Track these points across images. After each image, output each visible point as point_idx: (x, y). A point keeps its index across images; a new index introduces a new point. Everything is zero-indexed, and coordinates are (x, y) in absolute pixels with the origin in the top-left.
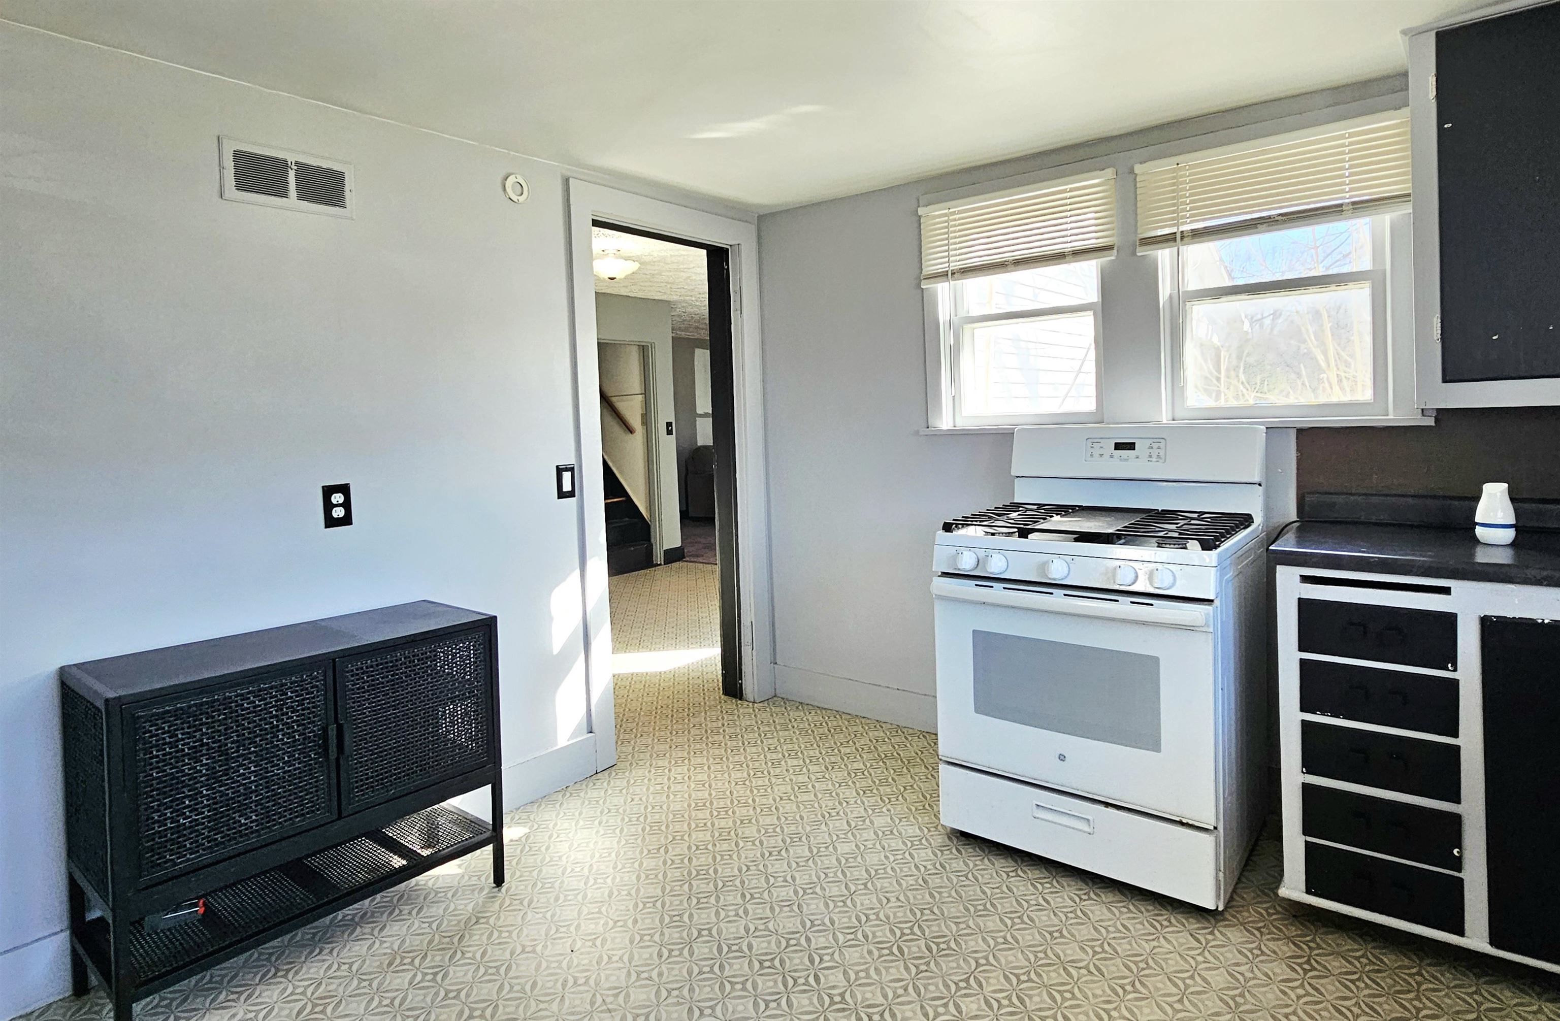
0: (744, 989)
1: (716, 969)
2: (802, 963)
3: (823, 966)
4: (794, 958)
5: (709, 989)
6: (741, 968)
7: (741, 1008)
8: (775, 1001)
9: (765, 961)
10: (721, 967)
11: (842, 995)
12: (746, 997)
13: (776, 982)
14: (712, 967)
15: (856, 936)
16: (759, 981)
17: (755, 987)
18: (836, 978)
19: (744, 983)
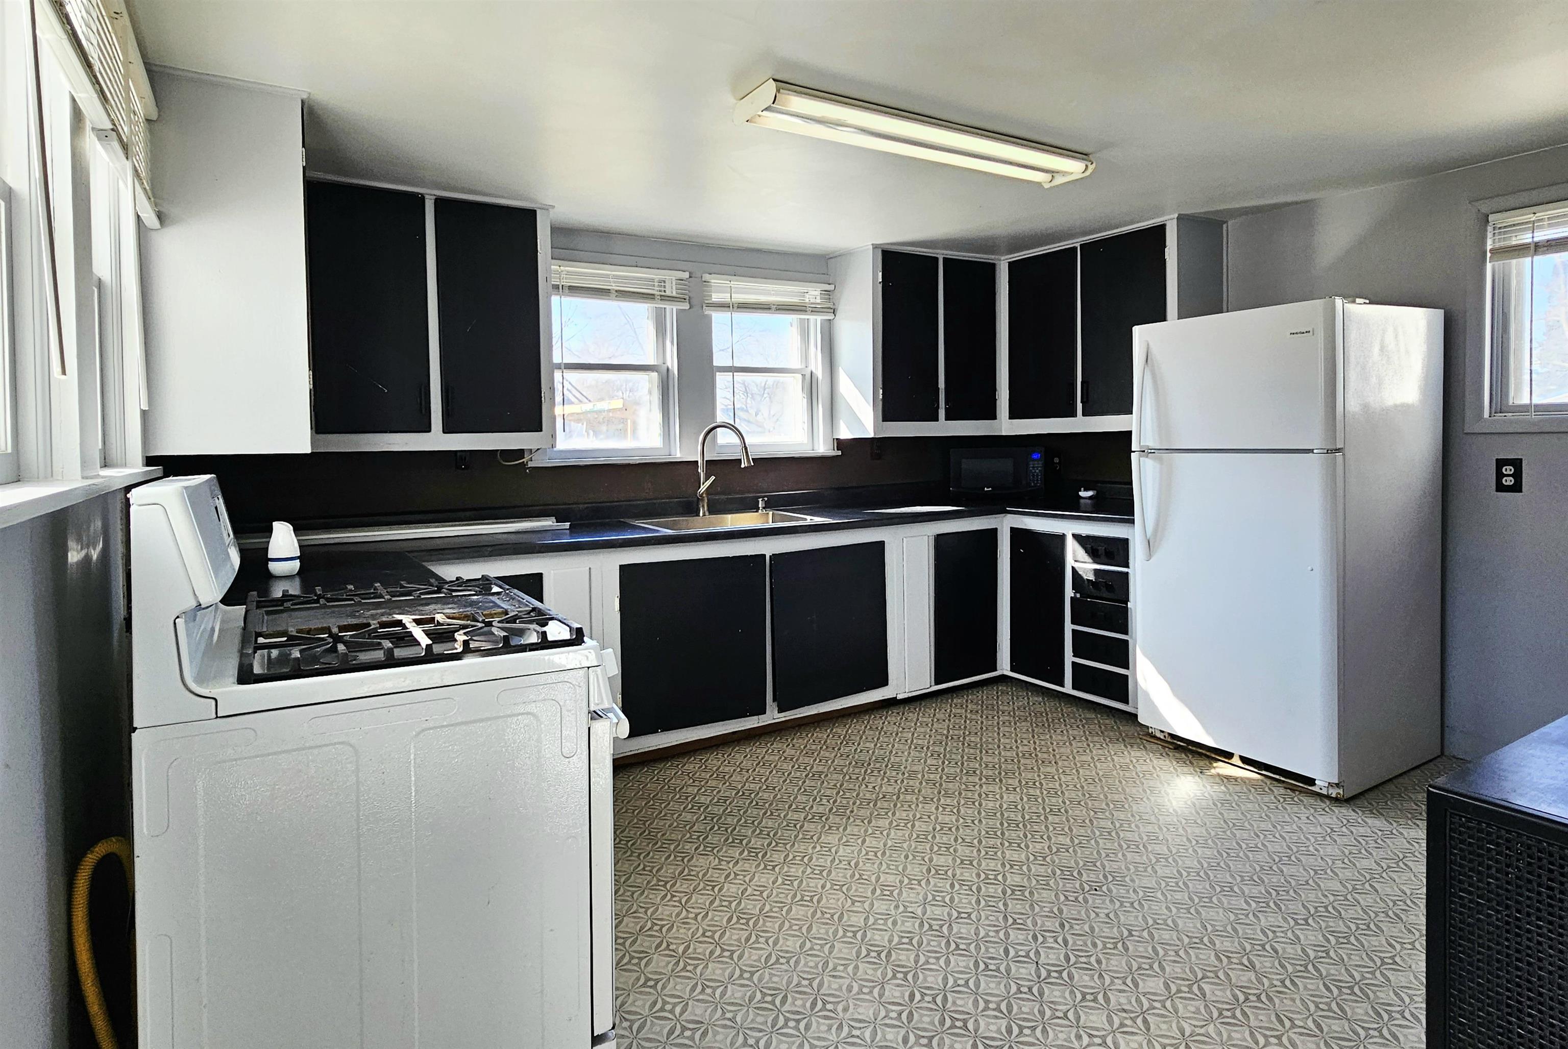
0: (987, 1002)
1: (1016, 1030)
2: (922, 1016)
3: (900, 1008)
4: (929, 1023)
5: (1024, 1009)
6: (988, 1024)
7: (992, 985)
8: (959, 985)
9: (960, 1028)
10: (1009, 1031)
11: (894, 977)
12: (986, 994)
13: (954, 1003)
14: (1021, 1032)
15: (850, 1032)
16: (970, 1007)
17: (976, 1002)
18: (893, 992)
19: (986, 1008)
